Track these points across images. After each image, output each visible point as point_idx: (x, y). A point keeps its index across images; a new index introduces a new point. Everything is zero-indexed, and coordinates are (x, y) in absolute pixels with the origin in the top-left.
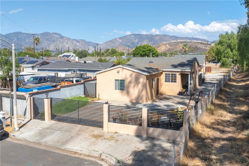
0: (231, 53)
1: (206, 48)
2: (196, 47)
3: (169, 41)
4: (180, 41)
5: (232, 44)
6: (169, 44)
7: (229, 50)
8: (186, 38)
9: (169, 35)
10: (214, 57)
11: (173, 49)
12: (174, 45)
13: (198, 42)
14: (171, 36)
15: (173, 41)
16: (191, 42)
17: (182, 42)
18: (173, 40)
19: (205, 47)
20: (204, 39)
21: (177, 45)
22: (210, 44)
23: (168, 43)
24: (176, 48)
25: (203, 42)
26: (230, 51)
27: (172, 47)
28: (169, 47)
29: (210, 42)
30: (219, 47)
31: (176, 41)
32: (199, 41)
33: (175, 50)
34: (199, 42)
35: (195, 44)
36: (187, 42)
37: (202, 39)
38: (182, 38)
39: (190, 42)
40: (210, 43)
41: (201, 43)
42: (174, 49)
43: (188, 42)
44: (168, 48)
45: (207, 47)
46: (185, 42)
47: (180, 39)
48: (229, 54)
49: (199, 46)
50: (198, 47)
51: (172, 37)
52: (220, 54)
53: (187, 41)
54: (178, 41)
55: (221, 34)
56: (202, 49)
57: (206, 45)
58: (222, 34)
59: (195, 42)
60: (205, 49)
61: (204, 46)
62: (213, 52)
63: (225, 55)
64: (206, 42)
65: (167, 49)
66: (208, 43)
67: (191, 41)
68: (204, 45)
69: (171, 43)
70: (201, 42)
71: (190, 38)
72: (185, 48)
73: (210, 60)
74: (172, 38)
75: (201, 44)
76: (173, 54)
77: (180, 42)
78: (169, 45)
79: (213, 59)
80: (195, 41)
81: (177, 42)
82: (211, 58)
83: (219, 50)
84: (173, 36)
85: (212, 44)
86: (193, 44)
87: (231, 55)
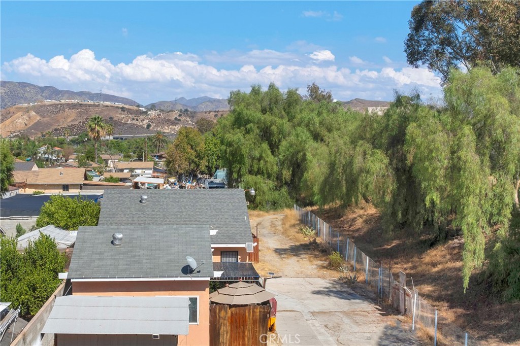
0: (271, 158)
1: (135, 122)
2: (111, 118)
3: (35, 101)
4: (68, 101)
5: (274, 128)
6: (39, 110)
7: (265, 146)
8: (81, 94)
9: (35, 84)
10: (193, 161)
11: (48, 125)
12: (52, 112)
13: (115, 106)
14: (40, 88)
15: (48, 102)
16: (98, 106)
17: (73, 106)
18: (47, 98)
19: (133, 119)
20: (127, 99)
21: (58, 112)
22: (145, 113)
23: (34, 107)
24: (58, 121)
25: (127, 106)
26: (269, 152)
27: (46, 119)
28: (38, 118)
29: (145, 107)
30: (236, 136)
31: (58, 102)
32: (117, 104)
33: (55, 127)
34: (117, 107)
35: (108, 112)
36: (86, 105)
37: (123, 98)
38: (71, 94)
39: (94, 105)
40: (144, 109)
41: (123, 109)
42: (51, 125)
43: (90, 105)
44: (35, 122)
45: (137, 120)
46: (80, 104)
47: (67, 95)
48: (266, 162)
49: (119, 116)
50: (115, 119)
51: (43, 89)
52: (240, 163)
53: (86, 102)
54: (63, 101)
55: (235, 90)
56: (126, 124)
57: (134, 113)
58: (239, 91)
59: (107, 106)
60: (134, 124)
61: (130, 117)
62: (190, 147)
63: (251, 166)
64: (135, 108)
65: (32, 123)
66: (141, 109)
67: (97, 104)
68: (131, 114)
69: (41, 106)
70: (121, 106)
71: (92, 94)
72: (97, 128)
73: (182, 171)
74: (43, 92)
75: (123, 112)
76: (55, 146)
77: (68, 104)
78: (37, 113)
79: (192, 167)
80: (108, 103)
81: (61, 104)
82: (185, 166)
83: (236, 149)
84: (46, 87)
85: (149, 112)
86: (101, 112)
87: (272, 165)
